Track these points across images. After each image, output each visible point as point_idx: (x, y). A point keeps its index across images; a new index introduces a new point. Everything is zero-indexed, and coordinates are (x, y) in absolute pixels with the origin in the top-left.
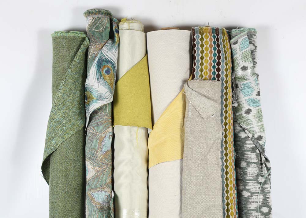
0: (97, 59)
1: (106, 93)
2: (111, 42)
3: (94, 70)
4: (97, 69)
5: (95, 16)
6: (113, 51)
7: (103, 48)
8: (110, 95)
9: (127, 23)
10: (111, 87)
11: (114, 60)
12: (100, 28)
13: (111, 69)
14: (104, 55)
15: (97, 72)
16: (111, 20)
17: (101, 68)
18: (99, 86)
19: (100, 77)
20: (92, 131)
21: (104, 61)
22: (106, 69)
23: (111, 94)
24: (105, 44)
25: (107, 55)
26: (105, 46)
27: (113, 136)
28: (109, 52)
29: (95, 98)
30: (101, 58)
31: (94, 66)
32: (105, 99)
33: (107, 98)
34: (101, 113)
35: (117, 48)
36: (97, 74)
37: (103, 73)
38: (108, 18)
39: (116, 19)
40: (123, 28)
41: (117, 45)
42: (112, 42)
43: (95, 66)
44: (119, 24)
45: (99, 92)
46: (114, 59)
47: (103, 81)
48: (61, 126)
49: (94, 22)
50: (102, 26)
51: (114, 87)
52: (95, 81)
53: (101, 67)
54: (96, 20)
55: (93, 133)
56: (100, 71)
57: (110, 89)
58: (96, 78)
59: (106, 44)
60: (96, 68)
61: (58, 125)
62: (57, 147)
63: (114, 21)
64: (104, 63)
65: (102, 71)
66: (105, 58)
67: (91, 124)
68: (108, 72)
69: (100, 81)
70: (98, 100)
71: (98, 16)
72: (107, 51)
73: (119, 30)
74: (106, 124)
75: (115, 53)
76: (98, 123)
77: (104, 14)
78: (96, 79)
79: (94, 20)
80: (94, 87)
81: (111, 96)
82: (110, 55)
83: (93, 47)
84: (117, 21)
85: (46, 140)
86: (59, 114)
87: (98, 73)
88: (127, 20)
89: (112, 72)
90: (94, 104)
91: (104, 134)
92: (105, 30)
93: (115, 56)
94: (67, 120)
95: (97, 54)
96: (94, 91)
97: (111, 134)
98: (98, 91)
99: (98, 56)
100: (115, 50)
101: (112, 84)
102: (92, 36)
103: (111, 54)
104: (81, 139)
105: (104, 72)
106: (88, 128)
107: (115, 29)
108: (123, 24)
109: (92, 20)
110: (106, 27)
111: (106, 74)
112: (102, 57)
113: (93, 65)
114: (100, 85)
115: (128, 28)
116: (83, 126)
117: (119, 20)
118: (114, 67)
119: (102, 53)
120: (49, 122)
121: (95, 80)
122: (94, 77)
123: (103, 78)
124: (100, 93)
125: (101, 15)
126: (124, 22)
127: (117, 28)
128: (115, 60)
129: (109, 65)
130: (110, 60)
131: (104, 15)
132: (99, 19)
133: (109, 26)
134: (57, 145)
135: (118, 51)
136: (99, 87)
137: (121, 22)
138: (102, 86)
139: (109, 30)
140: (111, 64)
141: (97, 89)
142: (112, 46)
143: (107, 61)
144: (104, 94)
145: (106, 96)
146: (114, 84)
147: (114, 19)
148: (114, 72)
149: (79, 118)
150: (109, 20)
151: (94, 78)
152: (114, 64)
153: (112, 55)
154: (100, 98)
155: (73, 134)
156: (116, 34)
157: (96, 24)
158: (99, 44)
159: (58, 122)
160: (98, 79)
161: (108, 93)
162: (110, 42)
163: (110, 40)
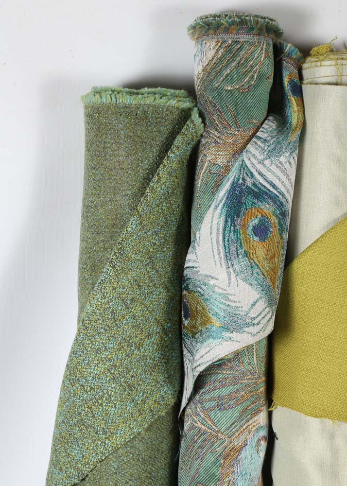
0: (226, 186)
1: (253, 305)
2: (274, 126)
3: (215, 222)
4: (226, 221)
5: (225, 37)
6: (282, 159)
7: (249, 146)
8: (268, 309)
9: (333, 62)
10: (271, 284)
11: (283, 190)
12: (241, 79)
13: (274, 220)
14: (251, 173)
15: (224, 230)
16: (278, 51)
17: (238, 216)
18: (230, 279)
19: (234, 249)
20: (200, 425)
21: (250, 191)
22: (254, 222)
23: (270, 305)
24: (253, 135)
25: (260, 174)
26: (254, 139)
27: (271, 438)
28: (267, 162)
29: (216, 323)
30: (241, 181)
31: (216, 209)
32: (248, 325)
33: (255, 322)
34: (232, 368)
35: (296, 149)
36: (224, 238)
37: (245, 233)
38: (268, 44)
39: (294, 48)
40: (319, 80)
41: (294, 137)
42: (278, 127)
43: (219, 210)
44: (305, 66)
45: (230, 300)
46: (284, 186)
47: (244, 262)
48: (101, 405)
49: (220, 59)
50: (248, 72)
51: (278, 283)
52: (218, 262)
53: (239, 212)
54: (228, 49)
55: (205, 432)
56: (235, 226)
57: (267, 290)
58: (222, 249)
59: (259, 134)
60: (223, 218)
61: (91, 399)
62: (86, 470)
63: (289, 55)
64: (249, 201)
65: (244, 226)
66: (254, 184)
67: (197, 397)
68: (261, 231)
69: (235, 262)
70: (228, 330)
71: (235, 37)
72: (261, 157)
73: (303, 86)
74: (249, 402)
75: (287, 166)
76: (221, 399)
77: (255, 31)
78: (222, 254)
79: (222, 50)
80: (212, 282)
81: (270, 314)
82: (271, 171)
83: (216, 142)
84: (296, 54)
85: (55, 439)
86: (96, 362)
87: (227, 235)
88: (332, 51)
89: (274, 231)
90: (211, 340)
91: (242, 439)
92: (257, 86)
93: (287, 176)
94: (121, 385)
95: (228, 169)
96: (214, 296)
97: (264, 433)
98: (226, 297)
99: (231, 174)
100: (287, 154)
101: (274, 270)
102: (215, 106)
103: (273, 168)
104: (165, 446)
105: (249, 231)
106: (188, 411)
107: (291, 81)
108: (318, 64)
109: (217, 53)
110: (261, 77)
111: (256, 239)
112: (244, 179)
113: (213, 205)
114: (233, 275)
115: (333, 80)
116: (172, 401)
117: (306, 51)
118: (283, 214)
119: (243, 166)
120: (63, 383)
121: (217, 257)
122: (215, 246)
123: (246, 252)
124: (234, 305)
125: (248, 33)
126: (321, 58)
127: (296, 80)
128: (288, 191)
129: (267, 208)
130: (271, 188)
131: (259, 35)
132: (240, 49)
133: (270, 72)
134: (88, 463)
135: (296, 158)
136: (230, 283)
137: (309, 59)
138: (240, 282)
139: (268, 83)
140: (275, 202)
141: (222, 292)
142: (279, 142)
143: (260, 194)
144: (246, 308)
145: (252, 314)
146: (280, 272)
147: (288, 47)
148: (281, 231)
149: (161, 378)
150: (271, 50)
151: (216, 251)
152: (282, 204)
153: (277, 172)
154: (234, 324)
155: (139, 434)
156: (293, 100)
157: (227, 66)
158: (236, 135)
159: (91, 388)
160: (228, 256)
161: (261, 305)
162: (270, 125)
163: (271, 118)
